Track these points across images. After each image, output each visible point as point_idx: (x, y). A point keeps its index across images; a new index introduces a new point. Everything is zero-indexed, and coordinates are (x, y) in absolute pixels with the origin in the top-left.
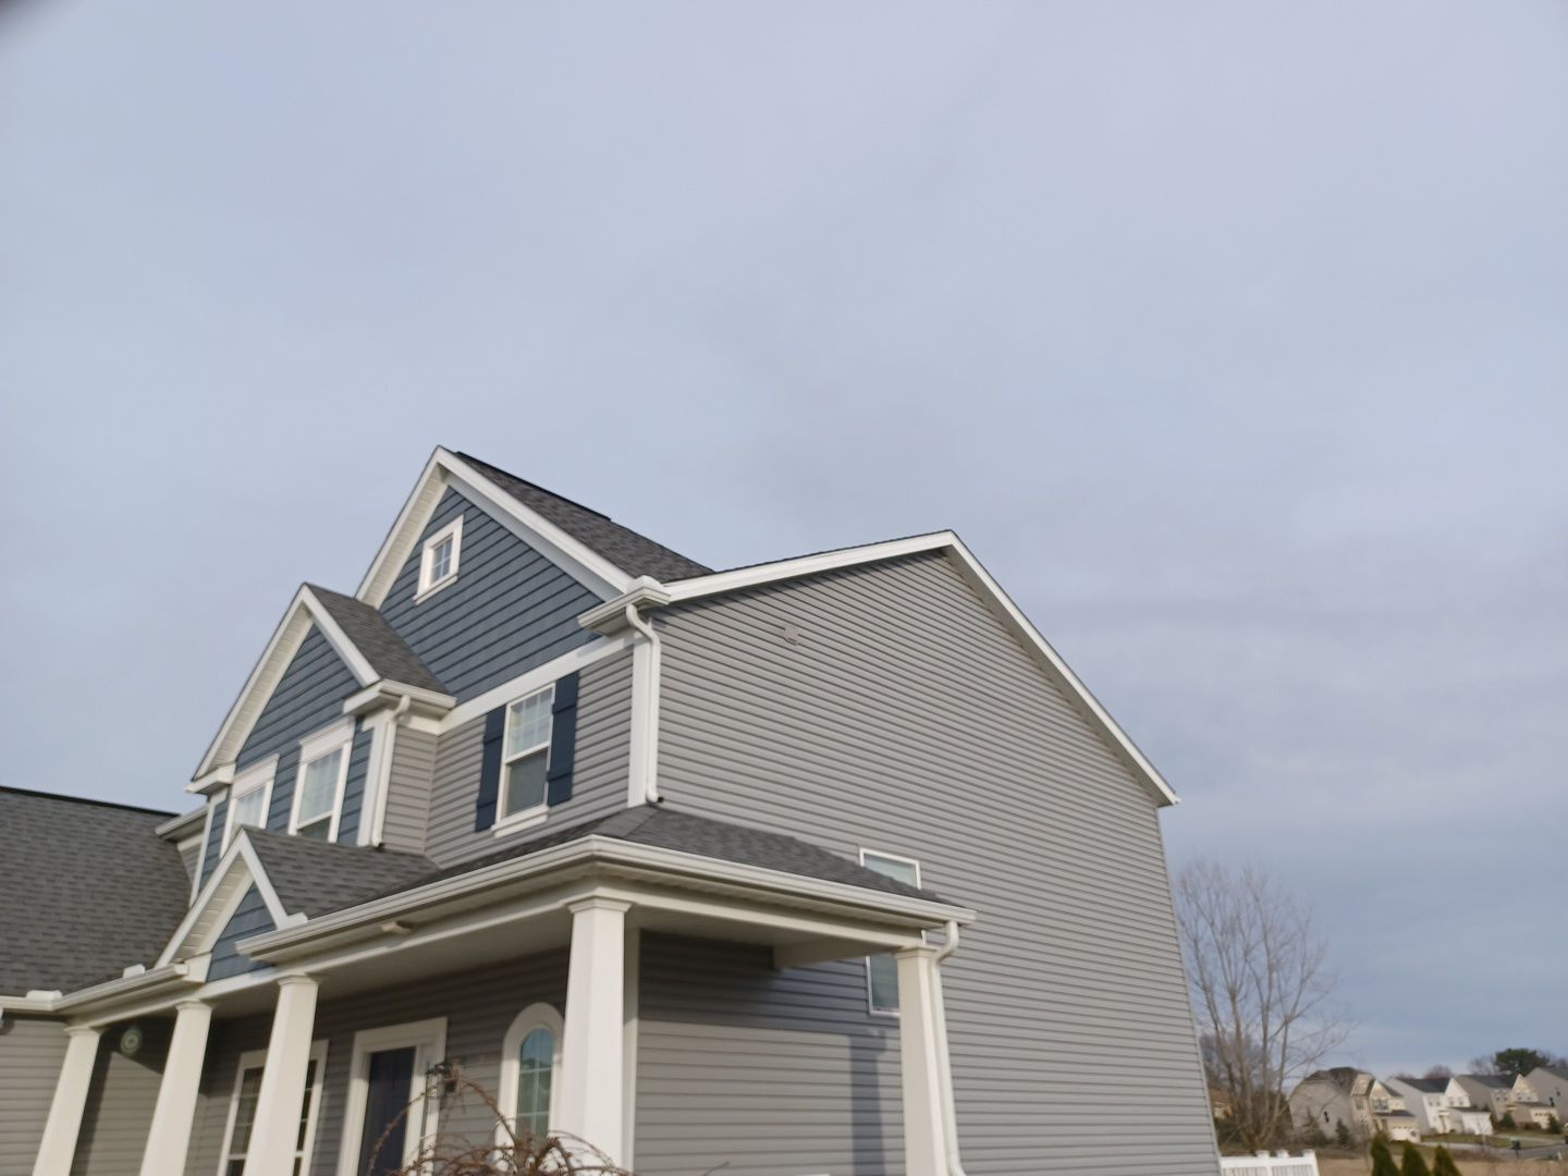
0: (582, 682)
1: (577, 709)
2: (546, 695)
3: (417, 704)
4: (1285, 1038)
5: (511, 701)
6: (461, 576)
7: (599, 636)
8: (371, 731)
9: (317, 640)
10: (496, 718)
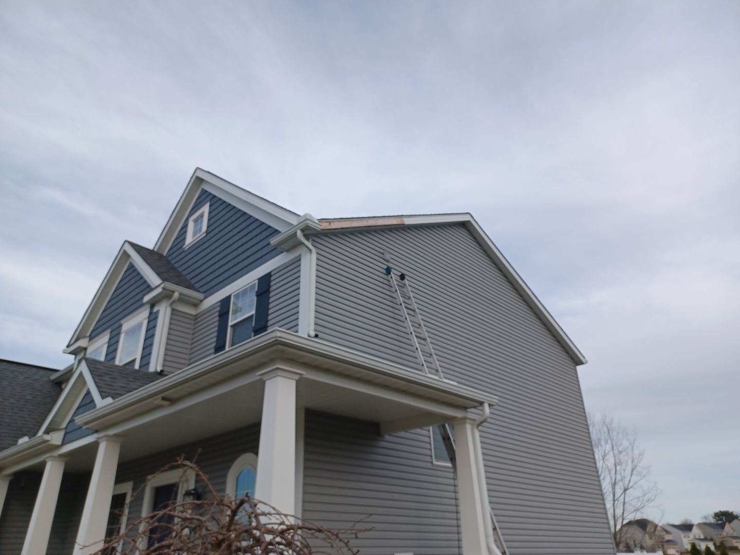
0: (272, 278)
1: (270, 292)
2: (252, 287)
3: (183, 297)
4: (624, 499)
5: (233, 293)
6: (207, 232)
7: (282, 252)
8: (158, 312)
9: (132, 270)
10: (226, 302)
